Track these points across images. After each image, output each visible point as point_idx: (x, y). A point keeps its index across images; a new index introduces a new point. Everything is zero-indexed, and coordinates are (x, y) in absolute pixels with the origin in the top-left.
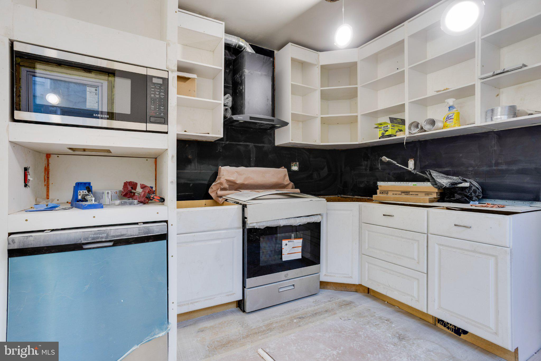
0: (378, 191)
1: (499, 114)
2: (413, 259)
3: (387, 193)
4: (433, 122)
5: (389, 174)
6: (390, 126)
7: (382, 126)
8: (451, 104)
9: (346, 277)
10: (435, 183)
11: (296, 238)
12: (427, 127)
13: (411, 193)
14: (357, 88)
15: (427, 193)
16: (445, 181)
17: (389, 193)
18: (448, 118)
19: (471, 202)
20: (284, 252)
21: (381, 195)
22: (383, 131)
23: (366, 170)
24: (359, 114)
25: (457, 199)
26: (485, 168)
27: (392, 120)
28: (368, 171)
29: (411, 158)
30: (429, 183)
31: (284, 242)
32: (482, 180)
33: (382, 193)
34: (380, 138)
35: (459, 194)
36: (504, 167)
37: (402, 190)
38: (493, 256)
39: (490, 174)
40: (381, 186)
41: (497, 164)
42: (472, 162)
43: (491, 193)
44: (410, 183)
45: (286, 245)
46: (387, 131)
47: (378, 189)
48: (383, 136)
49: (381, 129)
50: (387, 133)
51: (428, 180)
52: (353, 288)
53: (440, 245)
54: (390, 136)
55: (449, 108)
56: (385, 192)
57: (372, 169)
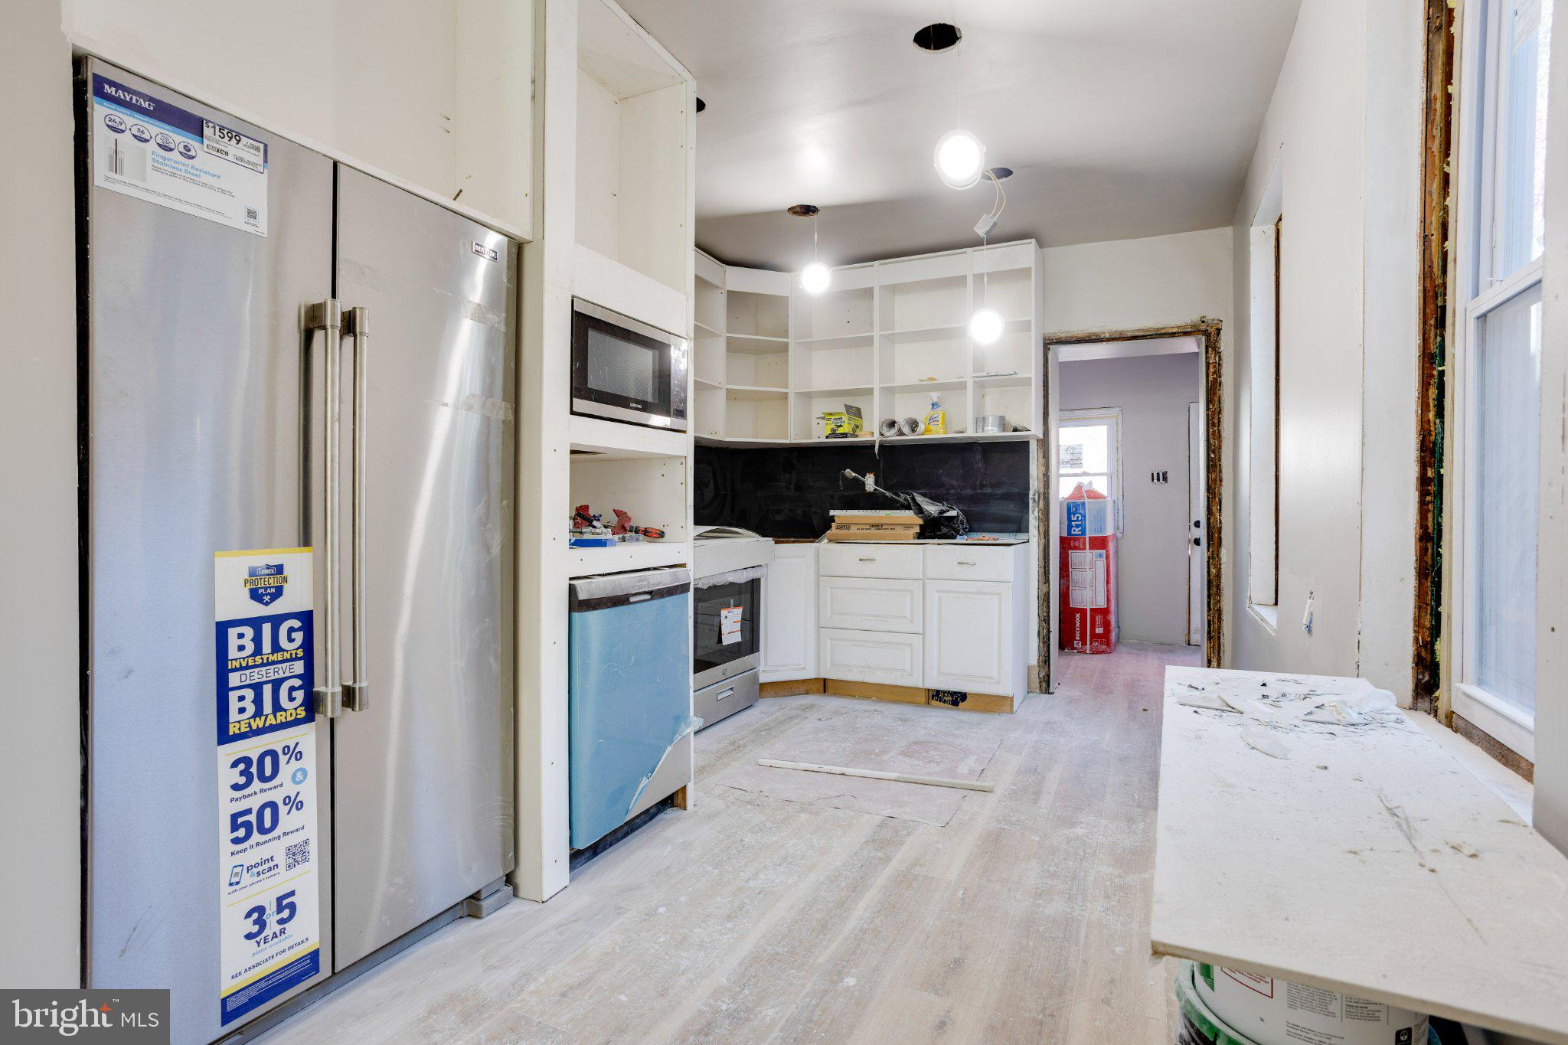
0: (833, 524)
1: (990, 424)
2: (905, 618)
3: (849, 529)
4: (914, 425)
5: (832, 497)
6: (845, 418)
7: (833, 417)
8: (935, 400)
9: (796, 669)
10: (920, 511)
11: (736, 606)
12: (906, 430)
13: (884, 527)
14: (787, 343)
15: (907, 526)
16: (932, 509)
17: (852, 527)
18: (932, 420)
19: (958, 537)
20: (725, 630)
21: (838, 531)
22: (833, 426)
23: (788, 489)
24: (791, 391)
25: (944, 534)
26: (969, 492)
27: (848, 408)
28: (793, 491)
29: (870, 472)
30: (911, 511)
31: (724, 613)
32: (965, 508)
33: (839, 528)
34: (827, 437)
35: (945, 526)
36: (988, 491)
37: (871, 521)
38: (996, 594)
39: (974, 499)
40: (839, 517)
41: (982, 486)
42: (954, 483)
43: (975, 525)
44: (882, 511)
45: (726, 617)
46: (841, 426)
47: (834, 522)
48: (834, 434)
49: (831, 422)
50: (840, 431)
51: (908, 508)
52: (803, 688)
53: (939, 591)
54: (845, 435)
55: (933, 405)
56: (845, 526)
57: (798, 488)
